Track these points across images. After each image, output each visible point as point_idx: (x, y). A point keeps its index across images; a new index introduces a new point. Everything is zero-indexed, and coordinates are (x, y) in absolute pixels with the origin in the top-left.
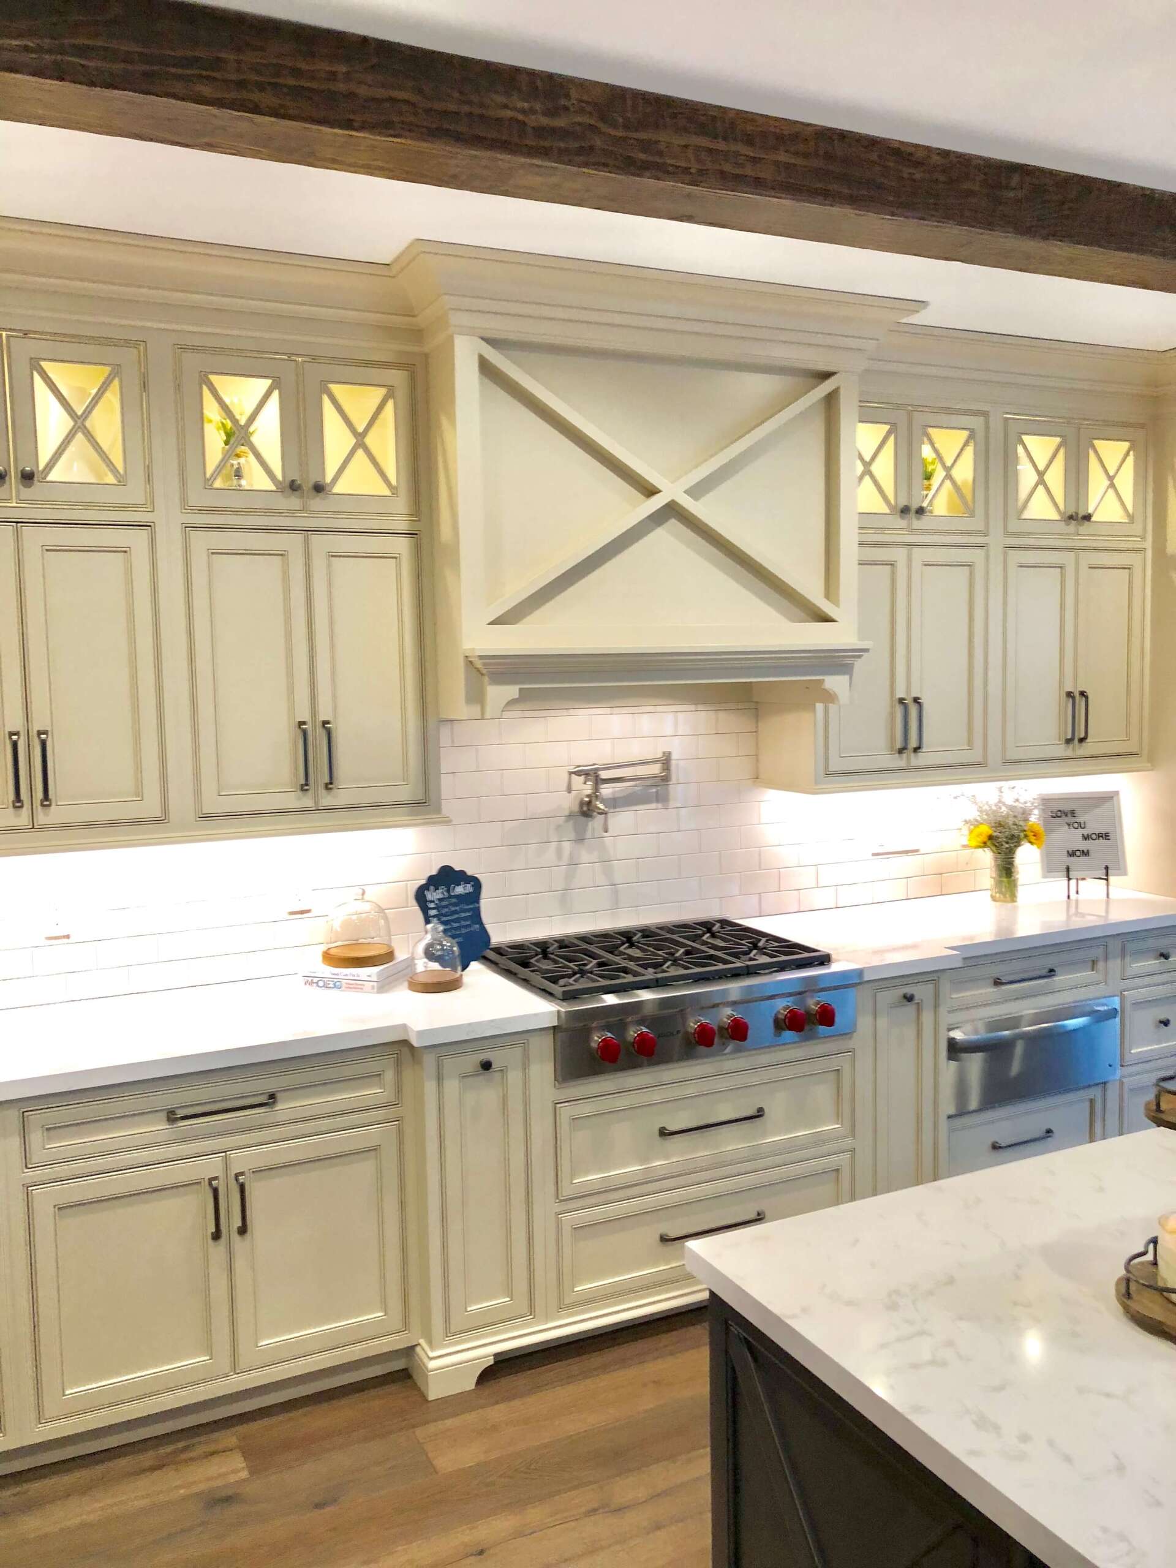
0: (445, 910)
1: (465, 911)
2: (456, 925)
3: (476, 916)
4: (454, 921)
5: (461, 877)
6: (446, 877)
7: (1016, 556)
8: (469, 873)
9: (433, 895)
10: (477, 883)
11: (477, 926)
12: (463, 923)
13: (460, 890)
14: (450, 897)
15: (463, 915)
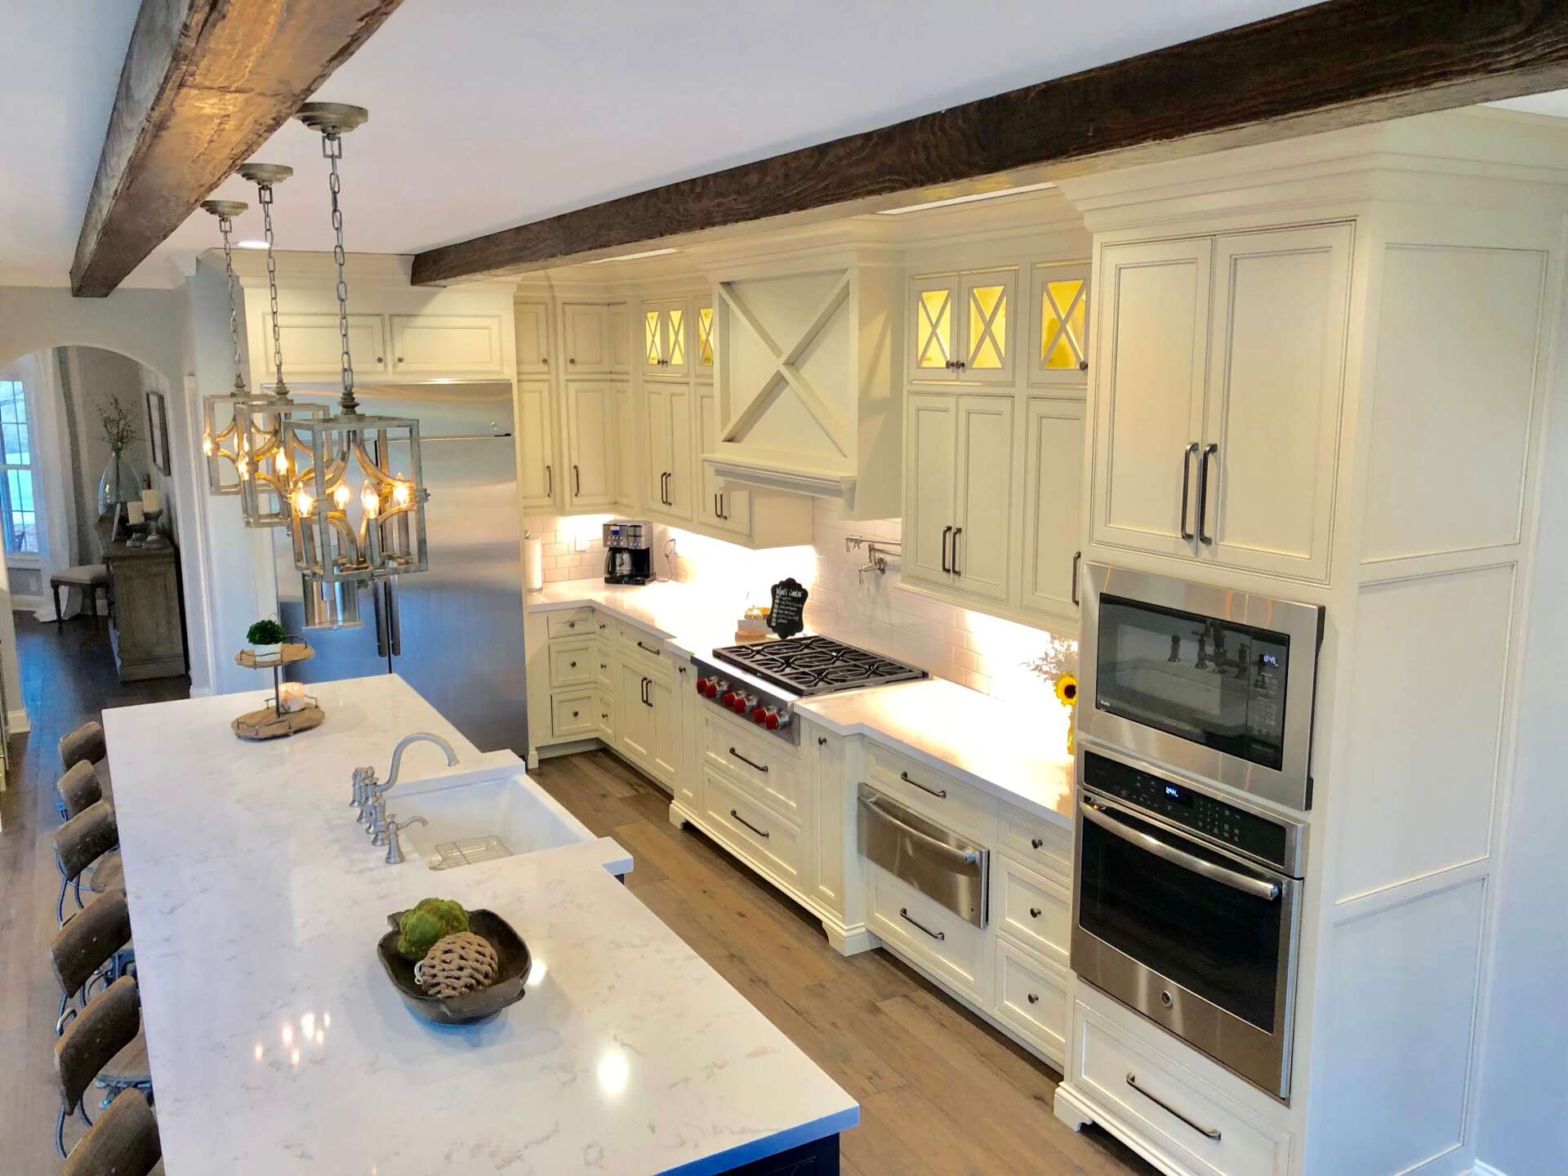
0: (783, 602)
1: (793, 606)
2: (786, 612)
3: (799, 612)
4: (788, 610)
5: (798, 587)
6: (790, 584)
7: (1034, 404)
8: (803, 587)
9: (781, 592)
10: (805, 594)
11: (797, 618)
12: (791, 613)
13: (794, 594)
14: (788, 596)
15: (792, 609)
